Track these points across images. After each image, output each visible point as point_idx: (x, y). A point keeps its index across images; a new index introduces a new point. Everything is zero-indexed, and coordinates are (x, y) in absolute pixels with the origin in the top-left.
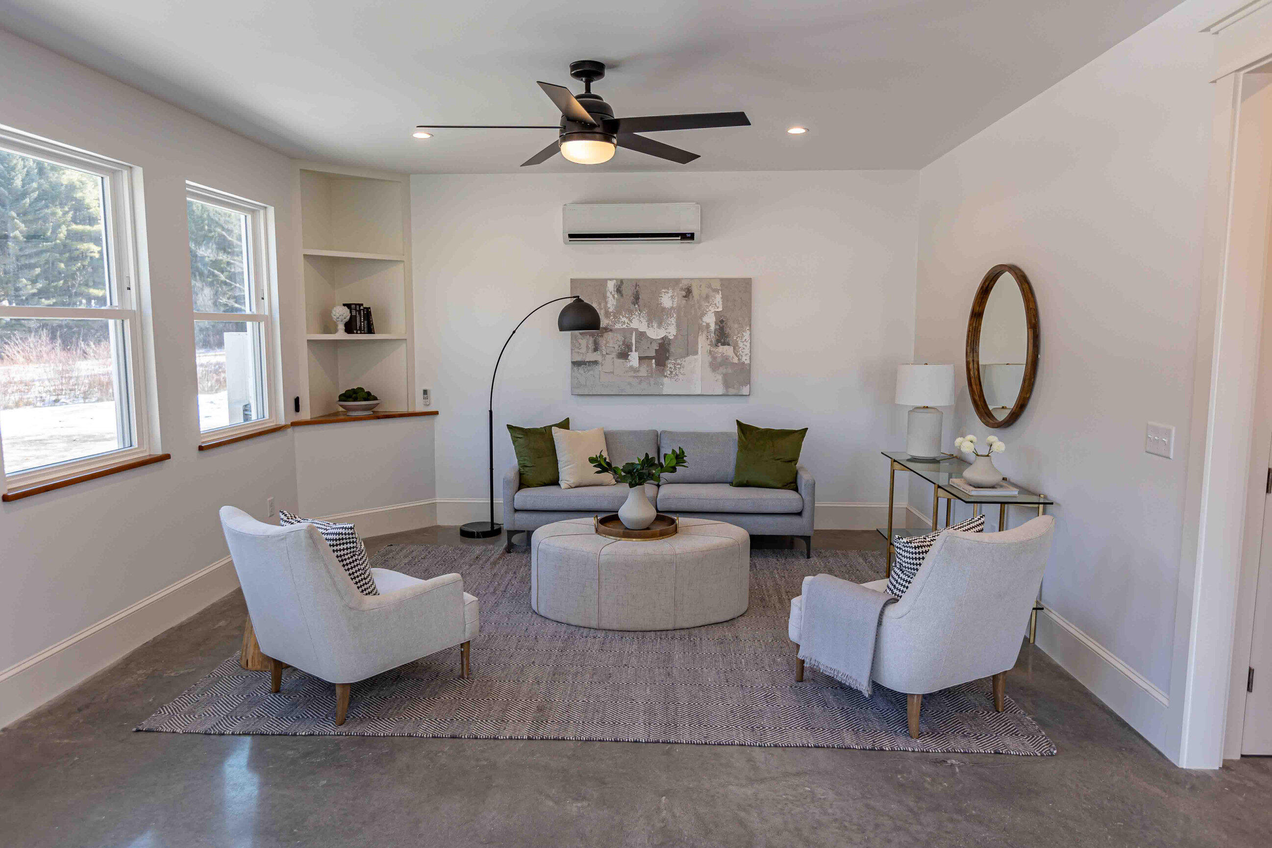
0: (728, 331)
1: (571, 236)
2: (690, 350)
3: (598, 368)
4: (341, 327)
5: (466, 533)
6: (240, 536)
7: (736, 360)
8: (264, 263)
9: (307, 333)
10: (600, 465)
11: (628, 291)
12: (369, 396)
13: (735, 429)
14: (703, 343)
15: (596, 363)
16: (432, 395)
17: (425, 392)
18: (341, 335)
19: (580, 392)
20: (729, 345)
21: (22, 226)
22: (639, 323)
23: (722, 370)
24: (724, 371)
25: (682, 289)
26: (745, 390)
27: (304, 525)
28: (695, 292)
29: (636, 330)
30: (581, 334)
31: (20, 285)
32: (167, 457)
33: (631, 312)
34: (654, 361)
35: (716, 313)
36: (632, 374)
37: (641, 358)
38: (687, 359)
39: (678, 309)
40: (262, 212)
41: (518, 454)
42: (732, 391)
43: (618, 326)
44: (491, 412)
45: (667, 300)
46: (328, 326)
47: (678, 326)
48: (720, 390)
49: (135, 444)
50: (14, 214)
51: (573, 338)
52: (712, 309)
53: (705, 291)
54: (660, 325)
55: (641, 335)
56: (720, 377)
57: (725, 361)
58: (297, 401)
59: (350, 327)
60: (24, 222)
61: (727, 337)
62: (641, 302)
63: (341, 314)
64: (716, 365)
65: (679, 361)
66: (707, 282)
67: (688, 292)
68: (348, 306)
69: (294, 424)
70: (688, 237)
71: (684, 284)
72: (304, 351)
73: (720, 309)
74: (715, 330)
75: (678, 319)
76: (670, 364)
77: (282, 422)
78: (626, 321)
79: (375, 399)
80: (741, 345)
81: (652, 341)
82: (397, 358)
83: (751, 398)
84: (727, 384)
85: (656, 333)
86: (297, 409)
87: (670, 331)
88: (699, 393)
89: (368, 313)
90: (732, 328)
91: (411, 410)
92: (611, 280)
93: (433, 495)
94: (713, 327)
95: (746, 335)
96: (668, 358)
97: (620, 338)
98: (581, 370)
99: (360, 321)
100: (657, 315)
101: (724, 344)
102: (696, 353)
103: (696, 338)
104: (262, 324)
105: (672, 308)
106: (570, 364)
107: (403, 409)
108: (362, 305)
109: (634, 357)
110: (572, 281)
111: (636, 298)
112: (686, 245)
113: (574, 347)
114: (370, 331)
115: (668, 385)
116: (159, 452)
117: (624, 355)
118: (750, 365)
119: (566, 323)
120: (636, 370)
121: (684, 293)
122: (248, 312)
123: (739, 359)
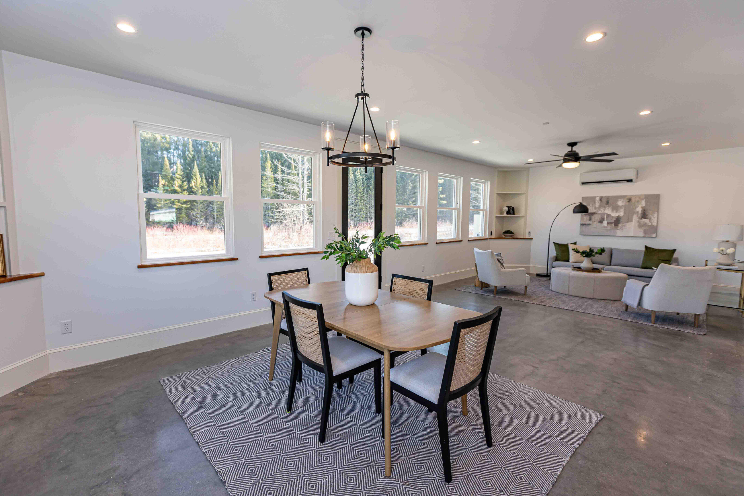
0: (647, 213)
1: (582, 183)
2: (629, 220)
3: (590, 227)
4: (505, 213)
5: (538, 275)
6: (477, 253)
7: (650, 224)
8: (486, 190)
9: (496, 214)
10: (576, 251)
11: (604, 201)
12: (511, 232)
13: (643, 249)
14: (635, 218)
15: (590, 224)
16: (532, 234)
17: (529, 232)
18: (505, 215)
19: (583, 234)
20: (647, 218)
21: (411, 185)
22: (608, 211)
23: (644, 228)
24: (645, 228)
25: (627, 199)
26: (654, 235)
27: (490, 250)
28: (633, 200)
29: (607, 213)
30: (585, 215)
31: (409, 203)
32: (462, 241)
33: (605, 207)
34: (613, 224)
35: (642, 207)
36: (603, 228)
37: (608, 223)
38: (628, 224)
39: (625, 206)
40: (487, 183)
41: (556, 251)
42: (647, 236)
43: (600, 212)
44: (549, 239)
45: (620, 203)
46: (502, 213)
47: (625, 212)
48: (642, 234)
49: (456, 237)
50: (409, 181)
51: (582, 216)
52: (640, 206)
53: (637, 199)
54: (617, 212)
55: (609, 215)
56: (642, 230)
57: (645, 224)
58: (491, 232)
59: (508, 213)
60: (411, 183)
61: (646, 216)
62: (609, 204)
63: (506, 209)
64: (640, 226)
65: (624, 224)
66: (639, 196)
67: (630, 200)
68: (508, 207)
69: (490, 239)
70: (631, 181)
71: (628, 197)
72: (494, 219)
73: (644, 206)
74: (641, 213)
75: (625, 209)
76: (620, 225)
77: (487, 237)
78: (603, 210)
79: (513, 233)
80: (653, 219)
81: (613, 217)
82: (521, 222)
83: (657, 239)
84: (645, 232)
85: (615, 214)
86: (491, 234)
87: (621, 214)
88: (632, 235)
89: (513, 209)
90: (649, 213)
91: (524, 237)
92: (598, 197)
93: (530, 264)
94: (640, 212)
95: (656, 215)
96: (619, 223)
97: (600, 216)
98: (584, 227)
99: (511, 211)
100: (616, 208)
101: (645, 218)
102: (632, 221)
103: (632, 216)
104: (484, 212)
105: (622, 206)
106: (579, 225)
107: (522, 237)
108: (511, 207)
109: (605, 223)
110: (583, 197)
111: (607, 203)
112: (629, 184)
113: (582, 219)
114: (514, 214)
115: (619, 233)
116: (460, 240)
117: (601, 222)
118: (657, 226)
119: (576, 210)
120: (605, 227)
121: (628, 200)
122: (481, 209)
123: (652, 224)
